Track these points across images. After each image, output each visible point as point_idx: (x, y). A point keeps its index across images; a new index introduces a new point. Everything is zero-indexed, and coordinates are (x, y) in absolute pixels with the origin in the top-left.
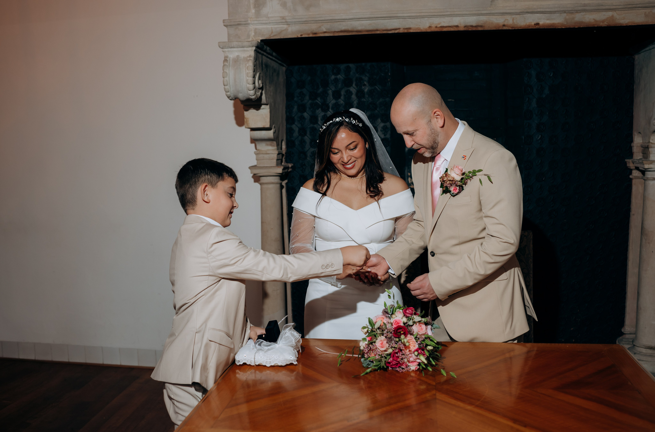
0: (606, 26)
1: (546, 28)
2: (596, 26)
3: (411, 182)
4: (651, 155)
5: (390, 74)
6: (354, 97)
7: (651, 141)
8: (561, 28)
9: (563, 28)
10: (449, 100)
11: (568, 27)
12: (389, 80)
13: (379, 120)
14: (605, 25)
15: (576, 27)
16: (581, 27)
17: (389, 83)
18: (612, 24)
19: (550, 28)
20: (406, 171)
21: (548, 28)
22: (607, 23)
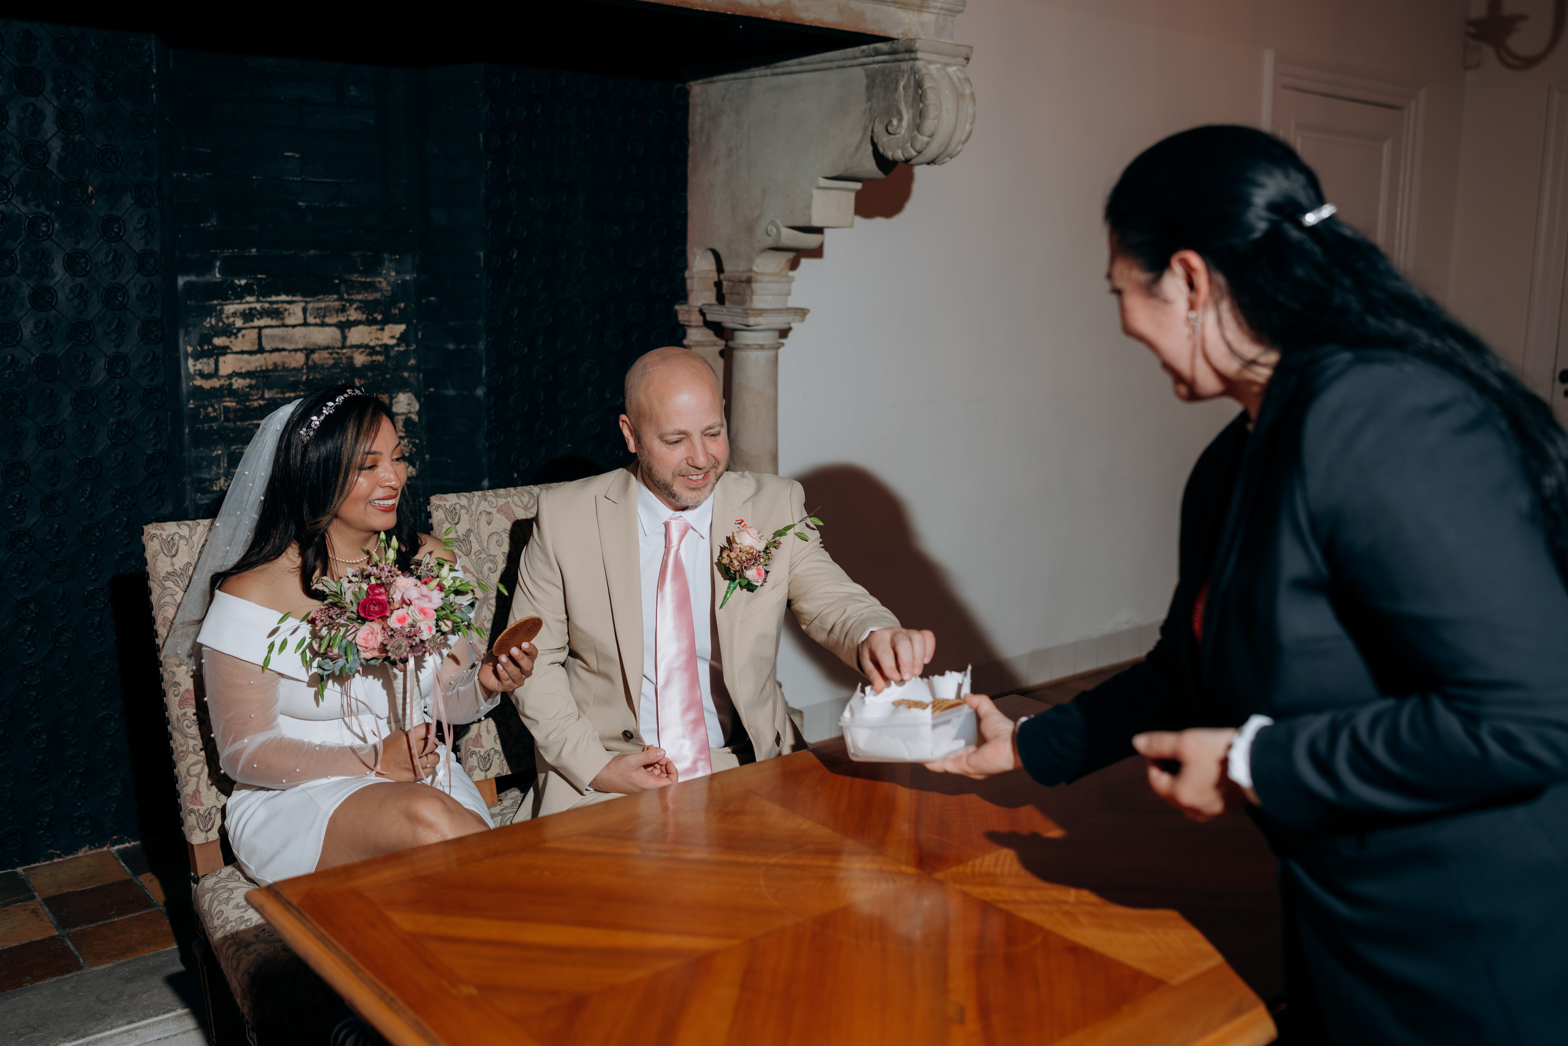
0: (778, 19)
1: (674, 5)
2: (762, 17)
3: (195, 371)
4: (755, 297)
5: (154, 71)
6: (49, 127)
7: (755, 268)
8: (701, 9)
9: (706, 10)
10: (287, 154)
11: (714, 10)
12: (153, 87)
13: (128, 200)
14: (778, 17)
15: (729, 13)
16: (738, 14)
17: (154, 95)
18: (789, 18)
19: (681, 6)
20: (181, 340)
21: (678, 5)
22: (780, 13)
